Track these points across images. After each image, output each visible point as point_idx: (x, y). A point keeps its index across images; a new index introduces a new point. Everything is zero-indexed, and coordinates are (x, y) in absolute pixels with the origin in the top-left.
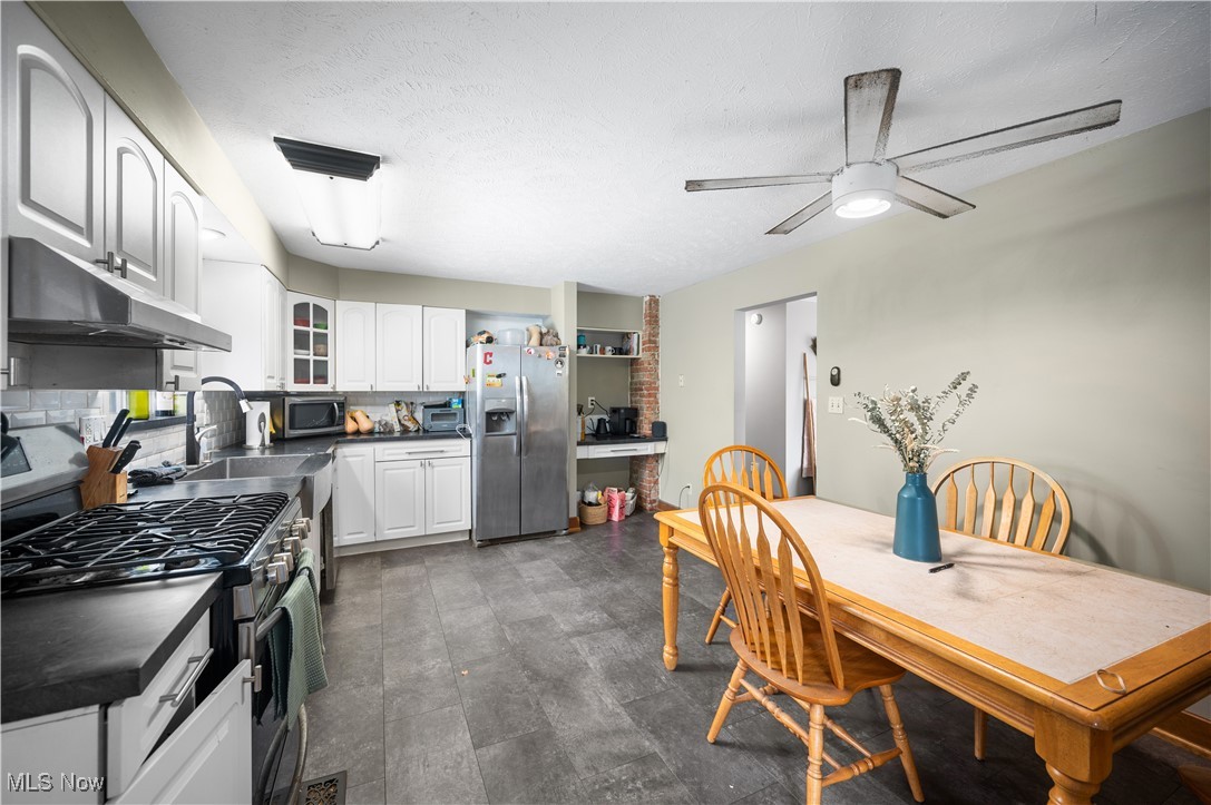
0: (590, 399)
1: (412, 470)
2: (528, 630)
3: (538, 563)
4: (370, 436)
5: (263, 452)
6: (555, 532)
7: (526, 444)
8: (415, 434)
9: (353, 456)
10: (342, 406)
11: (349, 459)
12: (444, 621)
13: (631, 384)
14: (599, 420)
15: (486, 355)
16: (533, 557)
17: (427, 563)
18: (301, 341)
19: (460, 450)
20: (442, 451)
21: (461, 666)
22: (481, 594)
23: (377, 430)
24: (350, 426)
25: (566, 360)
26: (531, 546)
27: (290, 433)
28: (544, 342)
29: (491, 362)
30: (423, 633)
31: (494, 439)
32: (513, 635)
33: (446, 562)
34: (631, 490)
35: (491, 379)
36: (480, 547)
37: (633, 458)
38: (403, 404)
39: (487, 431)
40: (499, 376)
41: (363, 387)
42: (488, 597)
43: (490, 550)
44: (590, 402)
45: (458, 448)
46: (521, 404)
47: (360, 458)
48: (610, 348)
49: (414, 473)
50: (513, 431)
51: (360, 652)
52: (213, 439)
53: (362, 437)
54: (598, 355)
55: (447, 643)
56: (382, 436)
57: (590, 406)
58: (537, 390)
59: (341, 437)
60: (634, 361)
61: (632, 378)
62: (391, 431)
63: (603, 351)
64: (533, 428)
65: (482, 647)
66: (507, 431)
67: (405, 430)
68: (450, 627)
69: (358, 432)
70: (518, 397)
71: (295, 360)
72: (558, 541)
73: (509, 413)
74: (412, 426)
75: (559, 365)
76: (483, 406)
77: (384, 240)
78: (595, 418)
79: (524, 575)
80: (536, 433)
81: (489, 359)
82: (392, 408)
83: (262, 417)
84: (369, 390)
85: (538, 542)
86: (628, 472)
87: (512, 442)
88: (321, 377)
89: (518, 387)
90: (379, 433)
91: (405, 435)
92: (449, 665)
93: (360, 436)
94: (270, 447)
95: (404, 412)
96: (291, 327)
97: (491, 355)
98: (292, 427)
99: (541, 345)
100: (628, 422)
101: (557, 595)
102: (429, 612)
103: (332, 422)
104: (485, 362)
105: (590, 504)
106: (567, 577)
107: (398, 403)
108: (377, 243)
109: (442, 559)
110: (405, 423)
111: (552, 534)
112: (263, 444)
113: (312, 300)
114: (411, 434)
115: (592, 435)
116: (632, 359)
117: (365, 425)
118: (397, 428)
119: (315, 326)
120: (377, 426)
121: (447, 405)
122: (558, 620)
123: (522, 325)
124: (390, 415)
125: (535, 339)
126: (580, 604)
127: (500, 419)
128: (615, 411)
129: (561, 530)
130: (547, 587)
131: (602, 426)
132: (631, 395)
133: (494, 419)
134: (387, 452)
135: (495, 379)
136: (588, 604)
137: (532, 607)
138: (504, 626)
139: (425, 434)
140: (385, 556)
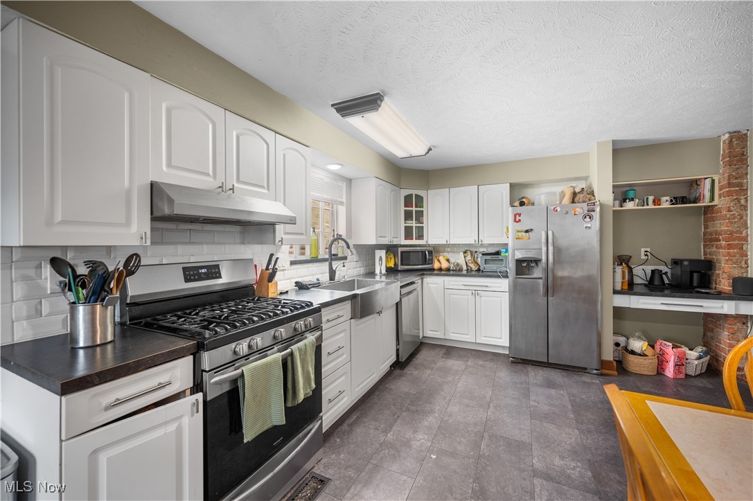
0: (643, 250)
1: (467, 297)
2: (502, 447)
3: (553, 391)
4: (447, 272)
5: (381, 277)
6: (586, 369)
7: (552, 286)
8: (476, 273)
9: (433, 283)
10: (430, 253)
11: (430, 285)
12: (449, 410)
13: (705, 234)
14: (653, 272)
15: (515, 215)
16: (550, 384)
17: (469, 363)
18: (408, 216)
19: (500, 287)
20: (487, 286)
21: (435, 450)
22: (488, 399)
23: (452, 268)
24: (436, 265)
25: (596, 215)
26: (556, 376)
27: (400, 267)
28: (576, 200)
29: (520, 221)
30: (432, 412)
31: (523, 280)
32: (488, 446)
33: (482, 366)
34: (700, 349)
35: (520, 234)
36: (512, 362)
37: (707, 315)
38: (469, 253)
39: (517, 275)
40: (527, 231)
41: (442, 241)
42: (491, 405)
43: (520, 367)
44: (643, 253)
45: (499, 285)
46: (546, 255)
47: (436, 285)
48: (668, 198)
49: (468, 298)
50: (540, 276)
51: (392, 407)
52: (362, 269)
53: (443, 272)
54: (651, 206)
55: (439, 427)
56: (454, 273)
57: (643, 257)
58: (563, 242)
59: (431, 271)
60: (708, 210)
61: (706, 227)
62: (461, 270)
63: (657, 202)
64: (560, 273)
65: (459, 443)
66: (535, 275)
67: (469, 270)
68: (450, 416)
69: (440, 269)
70: (544, 249)
71: (405, 227)
72: (586, 378)
73: (537, 261)
74: (474, 267)
75: (588, 219)
76: (514, 255)
77: (434, 147)
78: (649, 269)
79: (532, 398)
80: (562, 278)
81: (518, 218)
82: (462, 255)
83: (381, 258)
84: (445, 243)
85: (564, 373)
86: (701, 329)
87: (539, 284)
88: (420, 237)
89: (544, 240)
90: (453, 270)
91: (469, 273)
92: (429, 444)
93: (442, 272)
94: (384, 275)
95: (469, 257)
96: (403, 209)
97: (520, 215)
98: (402, 264)
99: (573, 202)
100: (695, 275)
101: (551, 429)
102: (445, 398)
103: (425, 261)
104: (515, 221)
105: (633, 352)
106: (572, 416)
107: (465, 252)
108: (430, 149)
109: (481, 362)
110: (470, 265)
111: (583, 370)
112: (381, 273)
113: (414, 192)
114: (473, 273)
115: (645, 285)
116: (705, 207)
117: (445, 265)
118: (465, 268)
119: (416, 207)
120: (452, 266)
121: (498, 253)
122: (535, 453)
123: (558, 189)
124: (459, 259)
125: (567, 200)
126: (569, 448)
127: (528, 264)
128: (676, 262)
129: (592, 369)
130: (546, 417)
131: (657, 276)
132: (705, 246)
133: (524, 266)
134: (451, 283)
135: (524, 234)
136: (575, 453)
137: (520, 429)
138: (486, 435)
139: (480, 272)
140: (449, 350)
